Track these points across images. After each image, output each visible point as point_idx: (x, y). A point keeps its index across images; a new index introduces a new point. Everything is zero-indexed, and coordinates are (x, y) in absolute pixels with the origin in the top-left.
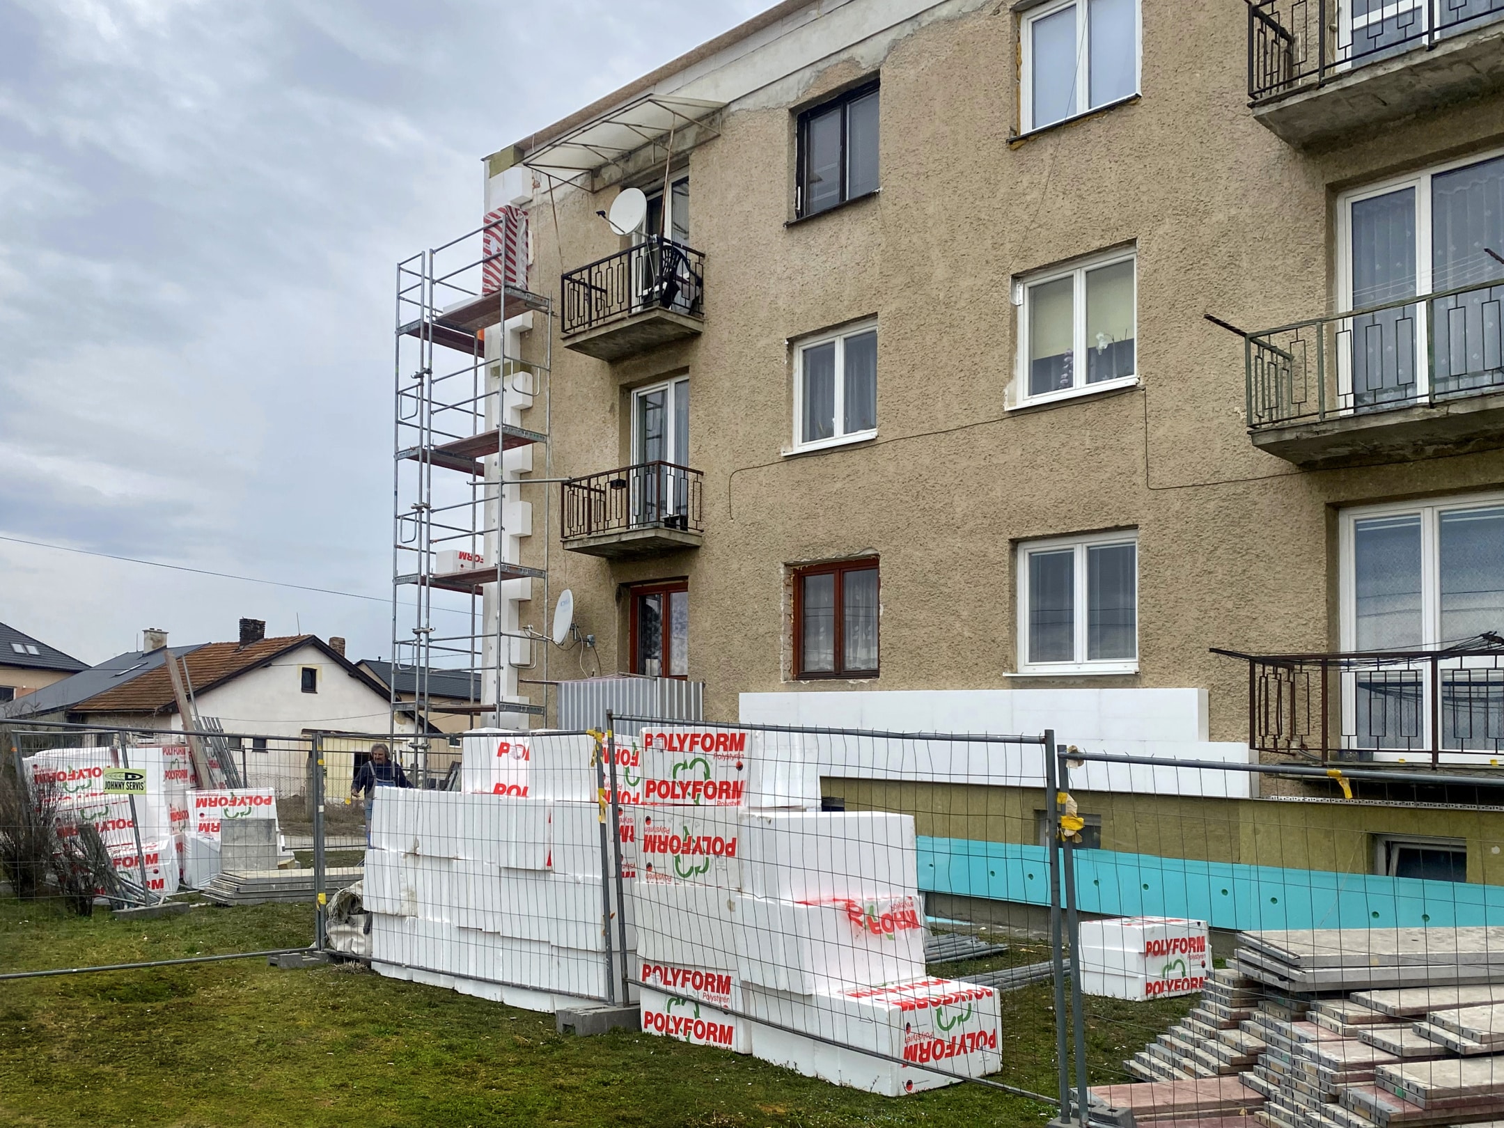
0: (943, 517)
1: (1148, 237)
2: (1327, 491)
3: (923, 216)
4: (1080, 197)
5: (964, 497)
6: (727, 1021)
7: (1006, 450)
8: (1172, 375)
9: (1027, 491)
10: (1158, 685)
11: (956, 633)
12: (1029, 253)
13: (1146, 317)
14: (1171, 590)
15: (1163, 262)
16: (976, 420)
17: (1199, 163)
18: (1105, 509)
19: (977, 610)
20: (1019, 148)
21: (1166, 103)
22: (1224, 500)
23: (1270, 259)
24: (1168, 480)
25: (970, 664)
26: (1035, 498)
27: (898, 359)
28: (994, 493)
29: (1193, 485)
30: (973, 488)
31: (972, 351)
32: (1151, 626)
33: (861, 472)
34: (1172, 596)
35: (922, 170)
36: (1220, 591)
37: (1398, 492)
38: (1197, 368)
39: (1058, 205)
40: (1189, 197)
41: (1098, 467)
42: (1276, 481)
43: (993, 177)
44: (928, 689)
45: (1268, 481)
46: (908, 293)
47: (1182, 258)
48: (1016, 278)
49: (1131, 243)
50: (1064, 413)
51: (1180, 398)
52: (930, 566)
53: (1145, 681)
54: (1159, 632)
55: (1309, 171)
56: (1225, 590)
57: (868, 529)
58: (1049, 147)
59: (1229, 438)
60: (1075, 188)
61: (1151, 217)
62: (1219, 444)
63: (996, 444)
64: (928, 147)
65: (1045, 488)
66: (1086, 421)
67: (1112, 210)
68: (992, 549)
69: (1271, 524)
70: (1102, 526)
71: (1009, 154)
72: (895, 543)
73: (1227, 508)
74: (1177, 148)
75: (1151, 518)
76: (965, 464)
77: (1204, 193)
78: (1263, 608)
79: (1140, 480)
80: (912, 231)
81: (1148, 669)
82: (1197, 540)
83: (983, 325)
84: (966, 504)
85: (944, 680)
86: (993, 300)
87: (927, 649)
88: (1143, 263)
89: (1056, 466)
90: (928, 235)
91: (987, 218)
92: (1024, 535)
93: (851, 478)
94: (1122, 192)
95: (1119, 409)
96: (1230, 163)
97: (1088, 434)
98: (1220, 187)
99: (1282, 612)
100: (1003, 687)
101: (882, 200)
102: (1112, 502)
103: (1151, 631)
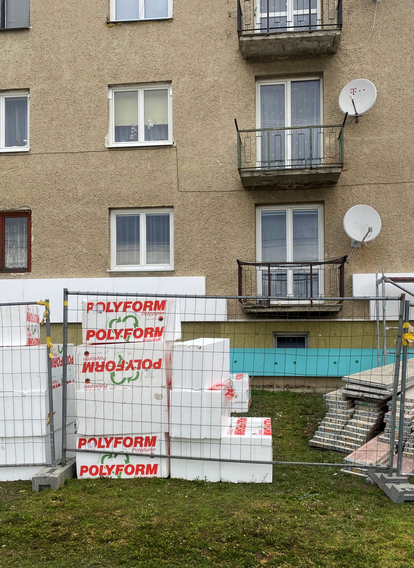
0: (71, 194)
1: (177, 81)
2: (255, 199)
3: (57, 47)
4: (144, 56)
5: (83, 186)
6: (152, 462)
7: (107, 166)
8: (189, 143)
9: (118, 186)
10: (183, 275)
11: (78, 250)
12: (118, 76)
13: (177, 116)
14: (189, 235)
15: (184, 93)
16: (89, 150)
17: (201, 55)
18: (158, 198)
19: (91, 240)
20: (112, 26)
21: (186, 25)
22: (212, 199)
23: (232, 101)
24: (188, 188)
25: (87, 265)
26: (122, 190)
27: (43, 113)
28: (100, 185)
29: (199, 191)
30: (88, 182)
31: (86, 117)
32: (180, 250)
33: (20, 167)
34: (190, 238)
35: (57, 24)
36: (211, 236)
37: (283, 201)
38: (201, 142)
39: (132, 57)
40: (197, 68)
41: (154, 179)
42: (235, 193)
43: (98, 37)
44: (62, 278)
45: (232, 192)
46: (48, 82)
47: (193, 93)
48: (110, 86)
49: (170, 82)
50: (137, 153)
51: (193, 153)
52: (62, 217)
53: (177, 273)
54: (183, 253)
55: (248, 69)
56: (213, 236)
57: (24, 197)
58: (128, 30)
59: (215, 173)
60: (141, 52)
61: (179, 73)
62: (210, 175)
63: (101, 162)
64: (60, 14)
65: (127, 186)
66: (148, 158)
67: (160, 65)
68: (99, 212)
69: (232, 210)
70: (156, 205)
71: (106, 28)
72: (41, 205)
73: (214, 202)
74: (190, 46)
75: (180, 203)
76: (83, 170)
77: (203, 67)
78: (229, 244)
79: (175, 187)
80: (51, 52)
81: (179, 268)
82: (201, 214)
83: (93, 105)
84: (84, 189)
85: (71, 273)
86: (98, 94)
87: (61, 258)
88: (175, 92)
89: (133, 176)
90: (60, 56)
91: (94, 55)
92: (117, 207)
93: (13, 170)
94: (165, 59)
95: (164, 154)
96: (215, 58)
97: (149, 163)
98: (210, 67)
99: (237, 246)
100: (105, 277)
101: (32, 33)
102: (162, 195)
103: (180, 252)
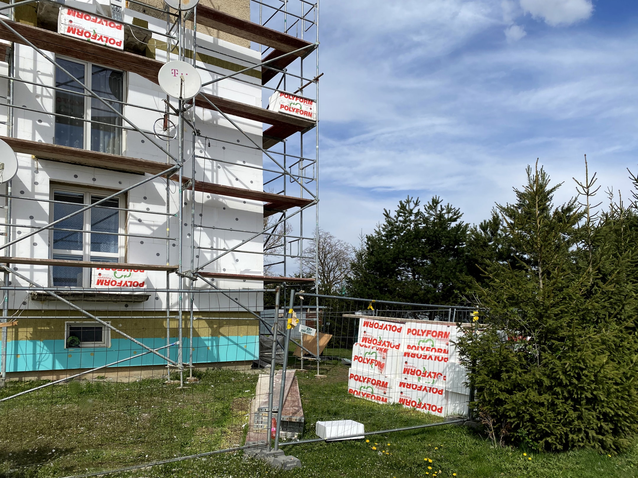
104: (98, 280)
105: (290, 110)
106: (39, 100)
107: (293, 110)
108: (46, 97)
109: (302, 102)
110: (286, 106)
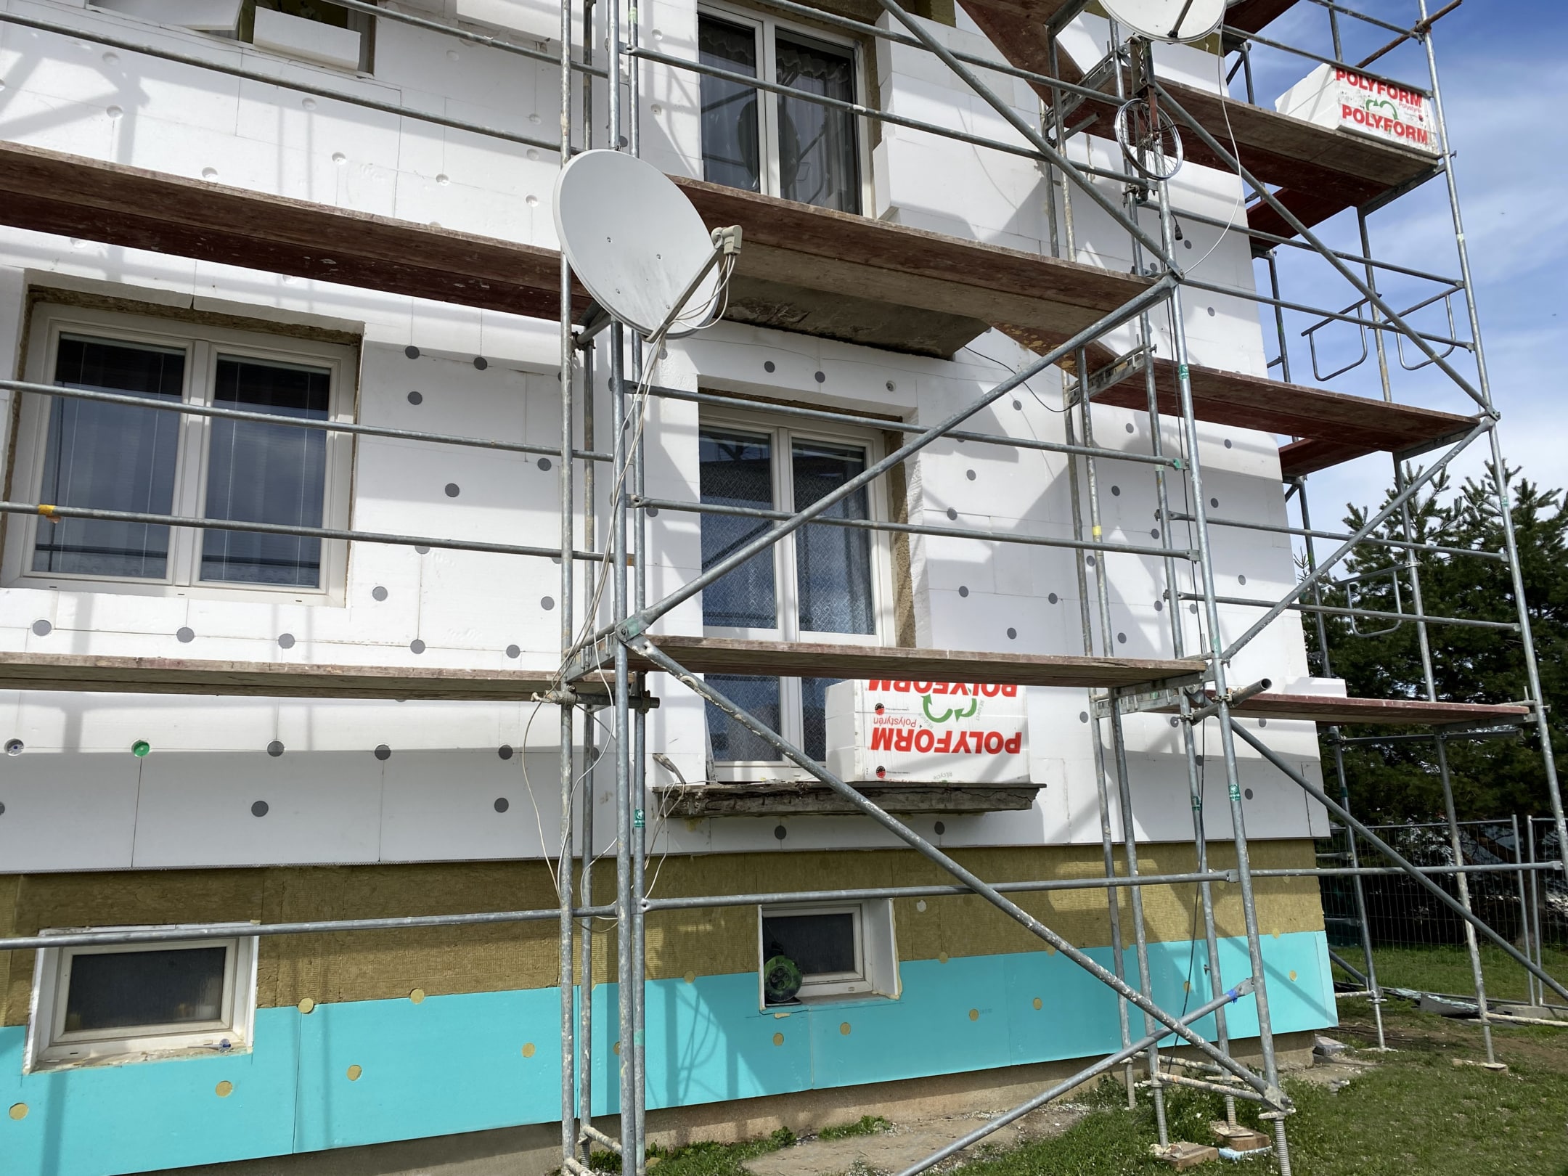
104: (876, 730)
105: (1368, 124)
106: (661, 118)
107: (1378, 122)
108: (680, 108)
109: (1394, 97)
110: (1357, 111)
